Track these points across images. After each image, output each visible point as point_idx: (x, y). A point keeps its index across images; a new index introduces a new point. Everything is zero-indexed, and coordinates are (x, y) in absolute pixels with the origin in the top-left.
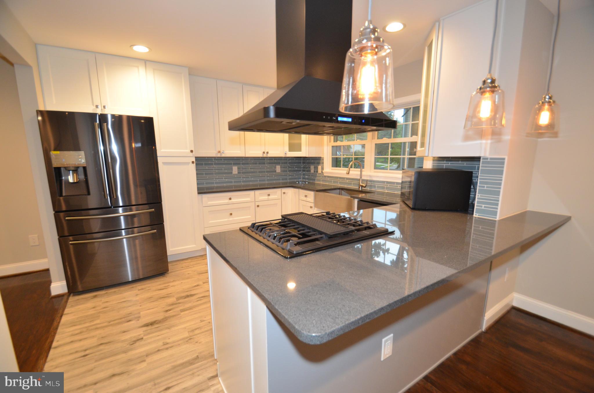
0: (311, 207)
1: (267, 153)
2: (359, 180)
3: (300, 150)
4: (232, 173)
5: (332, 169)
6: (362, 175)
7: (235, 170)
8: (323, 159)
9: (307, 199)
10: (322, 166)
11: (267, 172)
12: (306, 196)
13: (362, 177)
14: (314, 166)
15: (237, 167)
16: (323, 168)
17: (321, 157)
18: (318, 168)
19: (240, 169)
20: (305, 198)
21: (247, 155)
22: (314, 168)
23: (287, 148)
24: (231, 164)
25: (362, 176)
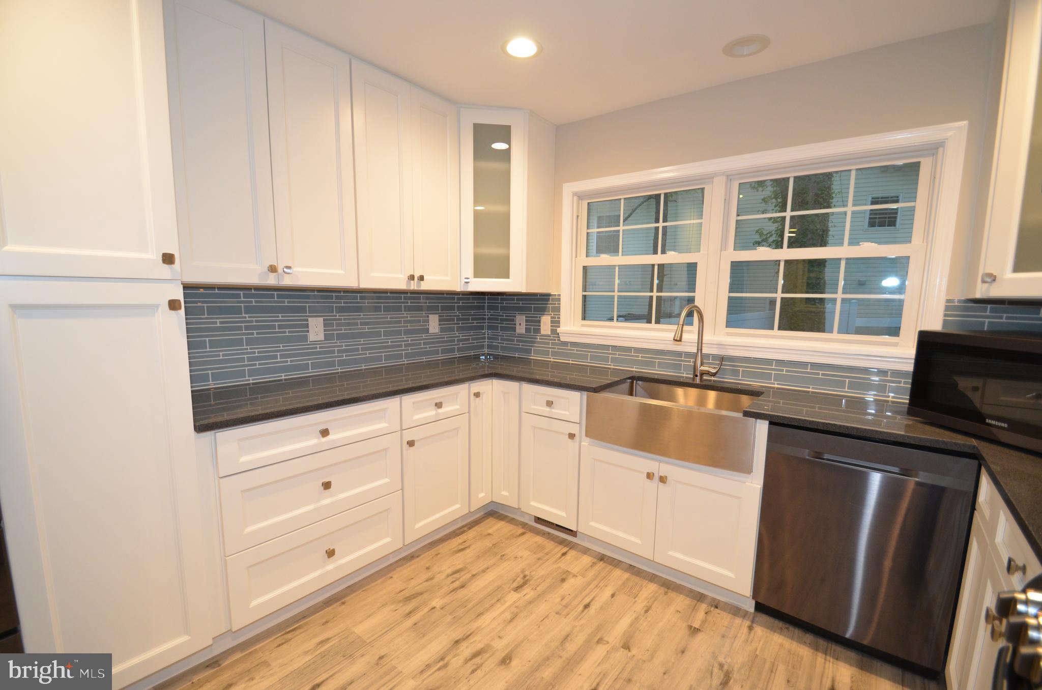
0: (571, 436)
1: (421, 278)
2: (695, 356)
3: (505, 273)
4: (305, 338)
5: (583, 326)
6: (704, 342)
7: (316, 329)
8: (559, 300)
9: (553, 410)
10: (552, 318)
11: (408, 332)
12: (550, 404)
13: (701, 350)
14: (526, 317)
15: (321, 319)
16: (556, 323)
17: (549, 295)
18: (539, 322)
19: (332, 325)
20: (546, 410)
21: (364, 285)
22: (527, 321)
23: (468, 268)
24: (302, 310)
25: (703, 345)
